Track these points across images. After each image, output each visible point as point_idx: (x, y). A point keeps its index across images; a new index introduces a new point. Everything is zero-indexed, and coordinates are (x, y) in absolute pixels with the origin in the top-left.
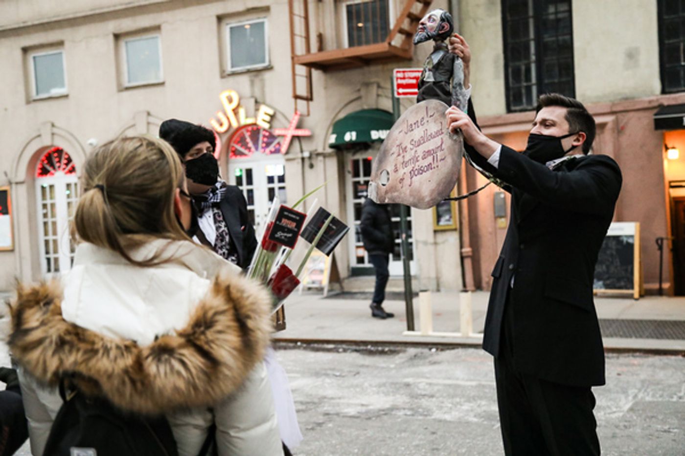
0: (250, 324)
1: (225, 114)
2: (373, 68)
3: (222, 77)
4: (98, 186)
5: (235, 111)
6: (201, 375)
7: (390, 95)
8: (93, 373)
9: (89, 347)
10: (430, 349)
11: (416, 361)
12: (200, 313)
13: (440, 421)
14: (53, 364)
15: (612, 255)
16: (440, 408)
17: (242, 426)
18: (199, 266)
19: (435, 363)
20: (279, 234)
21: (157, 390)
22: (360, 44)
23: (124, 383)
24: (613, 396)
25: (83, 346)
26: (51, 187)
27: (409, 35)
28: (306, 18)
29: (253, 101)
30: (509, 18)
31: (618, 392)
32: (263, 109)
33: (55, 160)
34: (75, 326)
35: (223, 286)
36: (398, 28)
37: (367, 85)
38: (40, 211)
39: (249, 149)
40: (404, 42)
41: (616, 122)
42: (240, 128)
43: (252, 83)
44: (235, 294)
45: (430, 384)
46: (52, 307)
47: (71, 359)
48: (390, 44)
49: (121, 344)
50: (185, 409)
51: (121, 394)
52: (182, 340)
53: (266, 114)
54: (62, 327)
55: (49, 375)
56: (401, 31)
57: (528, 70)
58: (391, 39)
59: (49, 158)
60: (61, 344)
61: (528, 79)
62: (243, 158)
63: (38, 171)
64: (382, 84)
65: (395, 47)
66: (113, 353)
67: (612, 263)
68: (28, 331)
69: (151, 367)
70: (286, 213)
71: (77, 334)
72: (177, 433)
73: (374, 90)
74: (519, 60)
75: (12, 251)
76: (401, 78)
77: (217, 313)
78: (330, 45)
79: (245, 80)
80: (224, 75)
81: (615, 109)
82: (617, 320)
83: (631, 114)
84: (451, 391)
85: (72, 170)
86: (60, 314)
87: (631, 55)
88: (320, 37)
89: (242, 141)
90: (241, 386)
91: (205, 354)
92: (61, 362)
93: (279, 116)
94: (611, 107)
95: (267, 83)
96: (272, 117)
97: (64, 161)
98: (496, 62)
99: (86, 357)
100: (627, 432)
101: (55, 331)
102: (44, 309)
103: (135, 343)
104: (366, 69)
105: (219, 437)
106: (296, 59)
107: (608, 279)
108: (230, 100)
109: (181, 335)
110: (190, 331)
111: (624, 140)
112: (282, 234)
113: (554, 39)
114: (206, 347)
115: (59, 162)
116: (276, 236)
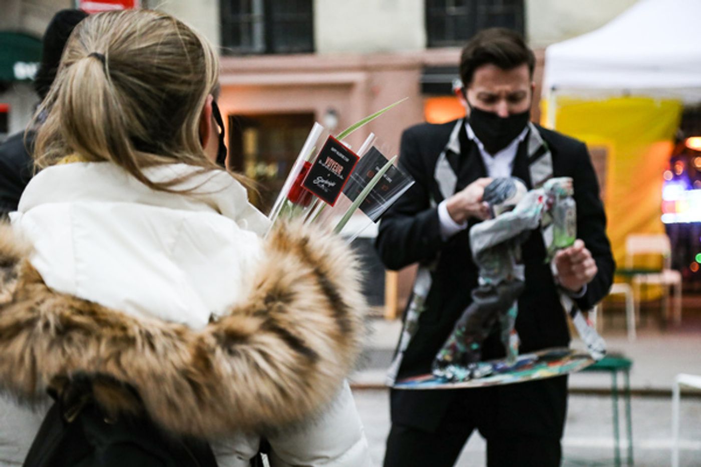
4: (96, 56)
8: (129, 374)
20: (319, 180)
35: (295, 238)
44: (316, 251)
60: (66, 329)
61: (250, 7)
70: (333, 149)
77: (296, 281)
91: (294, 343)
92: (68, 359)
99: (113, 350)
101: (49, 308)
112: (323, 181)
116: (314, 182)
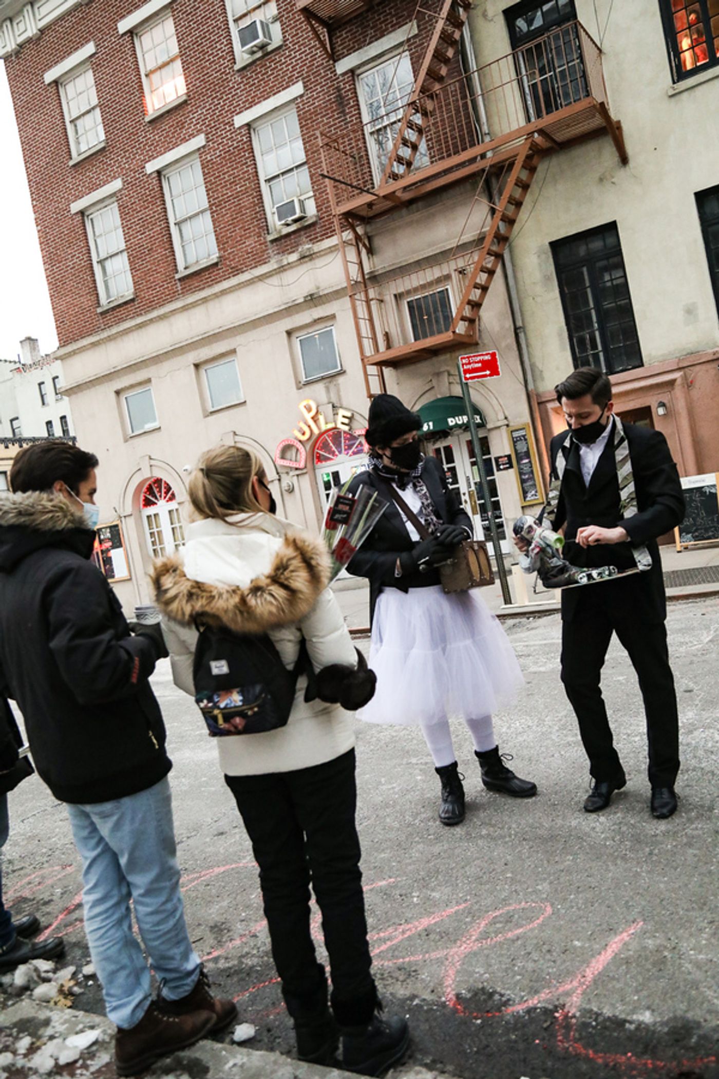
0: (313, 562)
1: (306, 423)
2: (442, 358)
3: (299, 388)
5: (315, 419)
6: (286, 602)
7: (459, 381)
8: (214, 610)
9: (209, 594)
10: (528, 618)
11: (514, 630)
12: (278, 561)
13: (535, 673)
14: (188, 609)
15: (697, 508)
16: (536, 663)
17: (321, 634)
18: (273, 530)
19: (532, 629)
21: (258, 616)
22: (425, 336)
23: (235, 614)
24: (696, 633)
25: (204, 594)
26: (156, 515)
27: (471, 321)
28: (371, 320)
29: (330, 405)
30: (566, 291)
31: (701, 629)
32: (342, 412)
33: (156, 490)
34: (197, 583)
35: (291, 539)
36: (459, 317)
37: (438, 374)
38: (149, 540)
39: (333, 453)
40: (468, 329)
41: (685, 377)
42: (321, 434)
43: (328, 389)
44: (300, 544)
45: (527, 646)
46: (178, 572)
47: (199, 605)
48: (454, 332)
49: (230, 589)
50: (279, 625)
51: (236, 622)
52: (268, 581)
53: (344, 417)
54: (189, 584)
55: (187, 617)
56: (463, 319)
57: (593, 340)
58: (454, 328)
59: (150, 489)
60: (190, 595)
61: (594, 346)
62: (329, 463)
63: (142, 503)
64: (452, 372)
65: (460, 335)
66: (225, 596)
67: (698, 515)
68: (166, 591)
69: (252, 601)
71: (199, 588)
72: (279, 647)
73: (445, 378)
74: (583, 330)
75: (130, 579)
76: (466, 364)
77: (290, 559)
78: (397, 341)
79: (320, 388)
80: (300, 386)
81: (681, 365)
82: (705, 568)
83: (698, 368)
84: (547, 649)
85: (173, 497)
86: (185, 576)
87: (690, 311)
88: (387, 335)
89: (325, 446)
90: (314, 606)
91: (286, 587)
92: (193, 607)
93: (357, 417)
94: (678, 364)
95: (342, 388)
96: (351, 419)
97: (163, 490)
98: (560, 335)
99: (208, 601)
100: (703, 658)
101: (184, 587)
102: (173, 574)
103: (238, 587)
104: (435, 359)
105: (308, 646)
106: (366, 360)
107: (696, 531)
108: (309, 409)
109: (268, 577)
110: (273, 573)
111: (695, 393)
113: (613, 305)
114: (286, 583)
115: (160, 491)
